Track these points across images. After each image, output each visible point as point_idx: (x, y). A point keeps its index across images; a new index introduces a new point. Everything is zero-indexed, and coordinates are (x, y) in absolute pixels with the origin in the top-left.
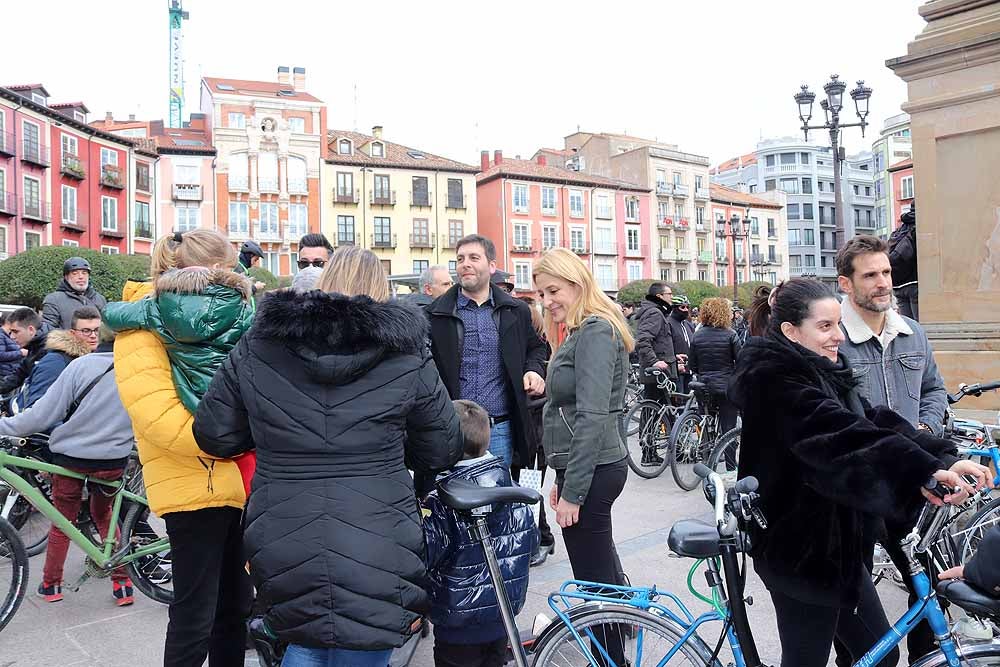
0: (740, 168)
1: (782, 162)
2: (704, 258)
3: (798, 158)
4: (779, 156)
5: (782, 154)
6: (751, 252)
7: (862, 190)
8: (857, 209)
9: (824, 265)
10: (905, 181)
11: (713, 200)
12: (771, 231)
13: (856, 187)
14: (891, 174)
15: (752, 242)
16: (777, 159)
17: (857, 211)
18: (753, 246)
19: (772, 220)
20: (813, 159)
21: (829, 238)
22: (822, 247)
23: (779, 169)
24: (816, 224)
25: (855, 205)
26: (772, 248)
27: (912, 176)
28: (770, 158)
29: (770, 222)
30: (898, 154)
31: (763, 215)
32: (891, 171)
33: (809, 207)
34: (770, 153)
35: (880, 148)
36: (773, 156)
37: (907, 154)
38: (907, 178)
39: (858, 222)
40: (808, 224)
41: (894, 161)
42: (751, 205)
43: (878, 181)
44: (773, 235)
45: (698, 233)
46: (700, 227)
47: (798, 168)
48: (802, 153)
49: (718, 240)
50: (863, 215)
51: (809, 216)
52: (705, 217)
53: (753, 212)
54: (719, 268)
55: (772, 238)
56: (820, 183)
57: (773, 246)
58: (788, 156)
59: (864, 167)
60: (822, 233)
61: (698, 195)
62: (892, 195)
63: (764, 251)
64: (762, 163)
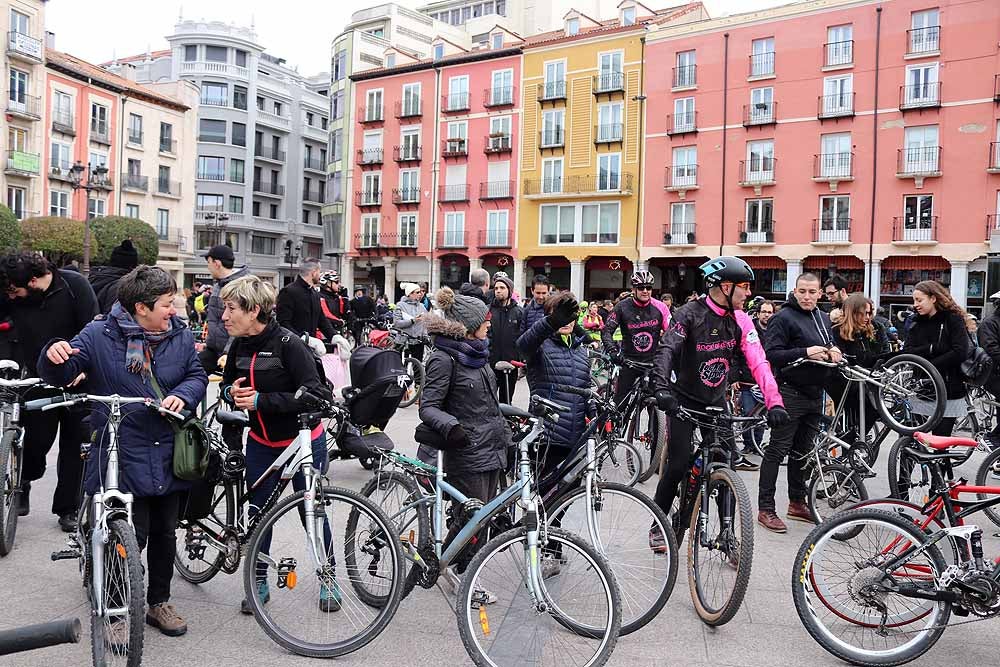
0: (148, 61)
1: (207, 58)
2: (19, 163)
3: (231, 56)
4: (204, 48)
5: (208, 46)
6: (125, 170)
7: (317, 120)
8: (310, 143)
9: (256, 212)
10: (371, 95)
11: (50, 65)
12: (166, 143)
13: (310, 116)
14: (354, 84)
15: (128, 155)
16: (201, 53)
17: (309, 147)
18: (131, 161)
19: (169, 126)
20: (254, 61)
21: (266, 177)
22: (257, 187)
23: (202, 66)
24: (248, 154)
25: (306, 139)
26: (164, 169)
27: (382, 90)
28: (190, 49)
29: (165, 128)
30: (366, 58)
31: (154, 116)
32: (354, 78)
33: (240, 127)
34: (190, 42)
35: (342, 46)
36: (195, 46)
37: (379, 62)
38: (375, 91)
39: (308, 163)
40: (236, 152)
41: (361, 67)
42: (130, 93)
43: (336, 94)
44: (170, 150)
45: (11, 117)
46: (17, 107)
47: (230, 70)
48: (239, 52)
49: (56, 139)
50: (316, 154)
51: (239, 141)
52: (29, 90)
53: (133, 105)
54: (56, 187)
55: (165, 153)
56: (260, 100)
57: (167, 168)
58: (217, 51)
59: (324, 93)
60: (258, 170)
61: (16, 46)
62: (352, 115)
63: (149, 171)
64: (179, 54)
